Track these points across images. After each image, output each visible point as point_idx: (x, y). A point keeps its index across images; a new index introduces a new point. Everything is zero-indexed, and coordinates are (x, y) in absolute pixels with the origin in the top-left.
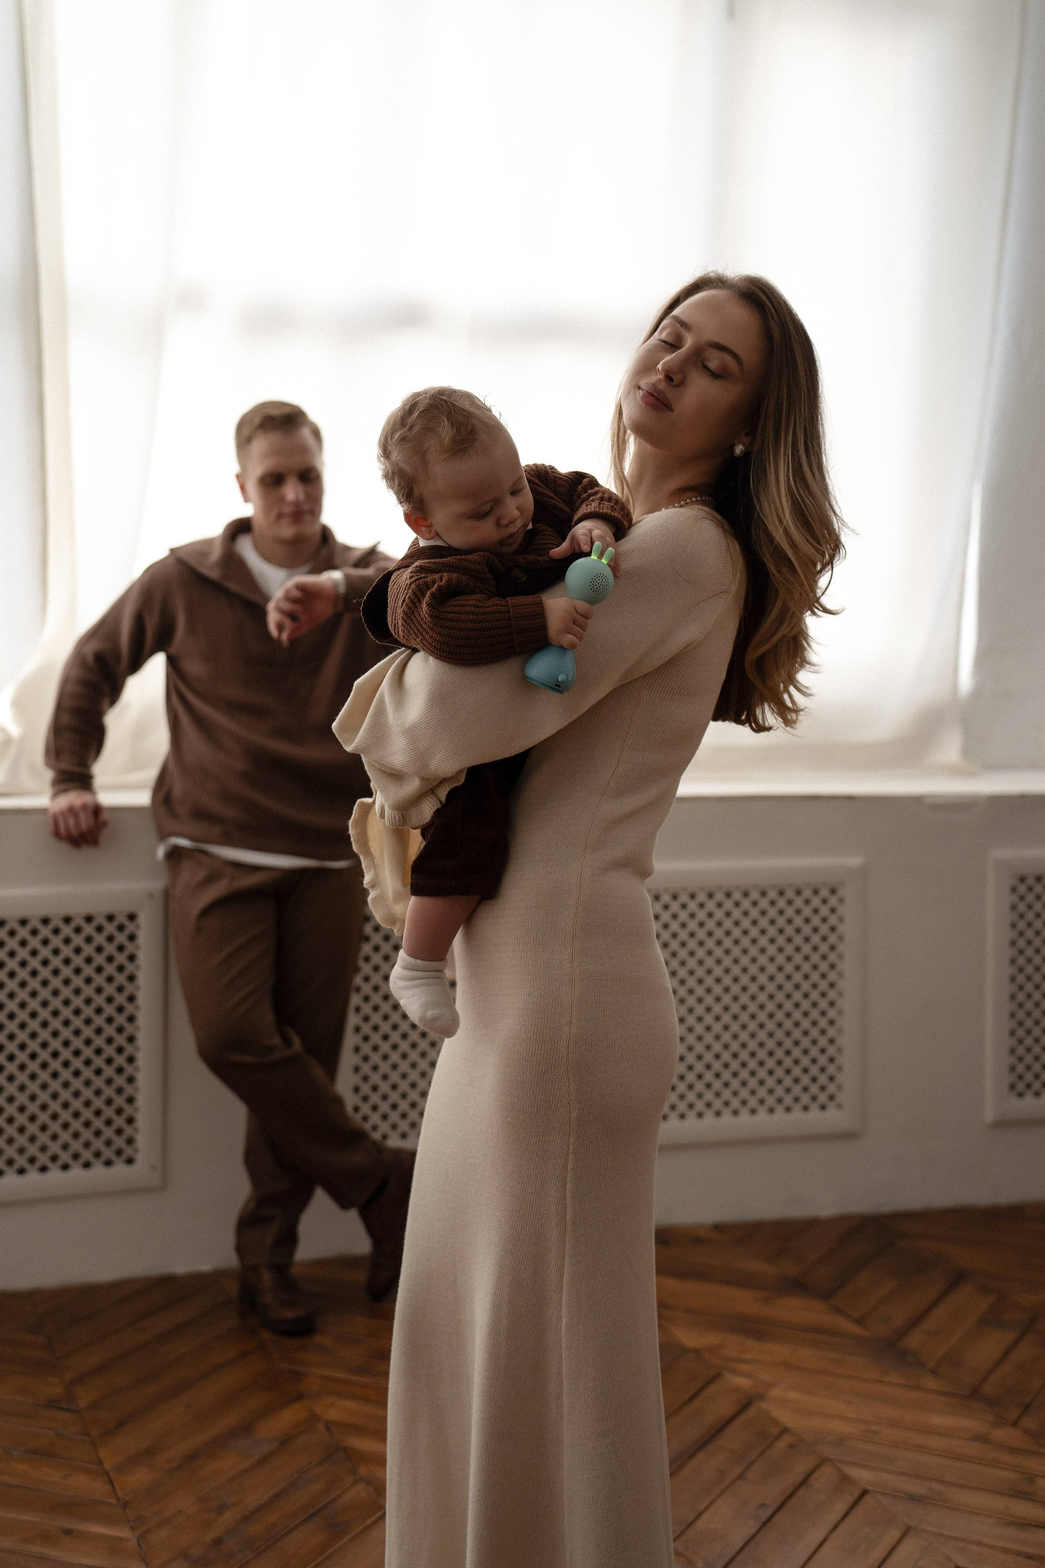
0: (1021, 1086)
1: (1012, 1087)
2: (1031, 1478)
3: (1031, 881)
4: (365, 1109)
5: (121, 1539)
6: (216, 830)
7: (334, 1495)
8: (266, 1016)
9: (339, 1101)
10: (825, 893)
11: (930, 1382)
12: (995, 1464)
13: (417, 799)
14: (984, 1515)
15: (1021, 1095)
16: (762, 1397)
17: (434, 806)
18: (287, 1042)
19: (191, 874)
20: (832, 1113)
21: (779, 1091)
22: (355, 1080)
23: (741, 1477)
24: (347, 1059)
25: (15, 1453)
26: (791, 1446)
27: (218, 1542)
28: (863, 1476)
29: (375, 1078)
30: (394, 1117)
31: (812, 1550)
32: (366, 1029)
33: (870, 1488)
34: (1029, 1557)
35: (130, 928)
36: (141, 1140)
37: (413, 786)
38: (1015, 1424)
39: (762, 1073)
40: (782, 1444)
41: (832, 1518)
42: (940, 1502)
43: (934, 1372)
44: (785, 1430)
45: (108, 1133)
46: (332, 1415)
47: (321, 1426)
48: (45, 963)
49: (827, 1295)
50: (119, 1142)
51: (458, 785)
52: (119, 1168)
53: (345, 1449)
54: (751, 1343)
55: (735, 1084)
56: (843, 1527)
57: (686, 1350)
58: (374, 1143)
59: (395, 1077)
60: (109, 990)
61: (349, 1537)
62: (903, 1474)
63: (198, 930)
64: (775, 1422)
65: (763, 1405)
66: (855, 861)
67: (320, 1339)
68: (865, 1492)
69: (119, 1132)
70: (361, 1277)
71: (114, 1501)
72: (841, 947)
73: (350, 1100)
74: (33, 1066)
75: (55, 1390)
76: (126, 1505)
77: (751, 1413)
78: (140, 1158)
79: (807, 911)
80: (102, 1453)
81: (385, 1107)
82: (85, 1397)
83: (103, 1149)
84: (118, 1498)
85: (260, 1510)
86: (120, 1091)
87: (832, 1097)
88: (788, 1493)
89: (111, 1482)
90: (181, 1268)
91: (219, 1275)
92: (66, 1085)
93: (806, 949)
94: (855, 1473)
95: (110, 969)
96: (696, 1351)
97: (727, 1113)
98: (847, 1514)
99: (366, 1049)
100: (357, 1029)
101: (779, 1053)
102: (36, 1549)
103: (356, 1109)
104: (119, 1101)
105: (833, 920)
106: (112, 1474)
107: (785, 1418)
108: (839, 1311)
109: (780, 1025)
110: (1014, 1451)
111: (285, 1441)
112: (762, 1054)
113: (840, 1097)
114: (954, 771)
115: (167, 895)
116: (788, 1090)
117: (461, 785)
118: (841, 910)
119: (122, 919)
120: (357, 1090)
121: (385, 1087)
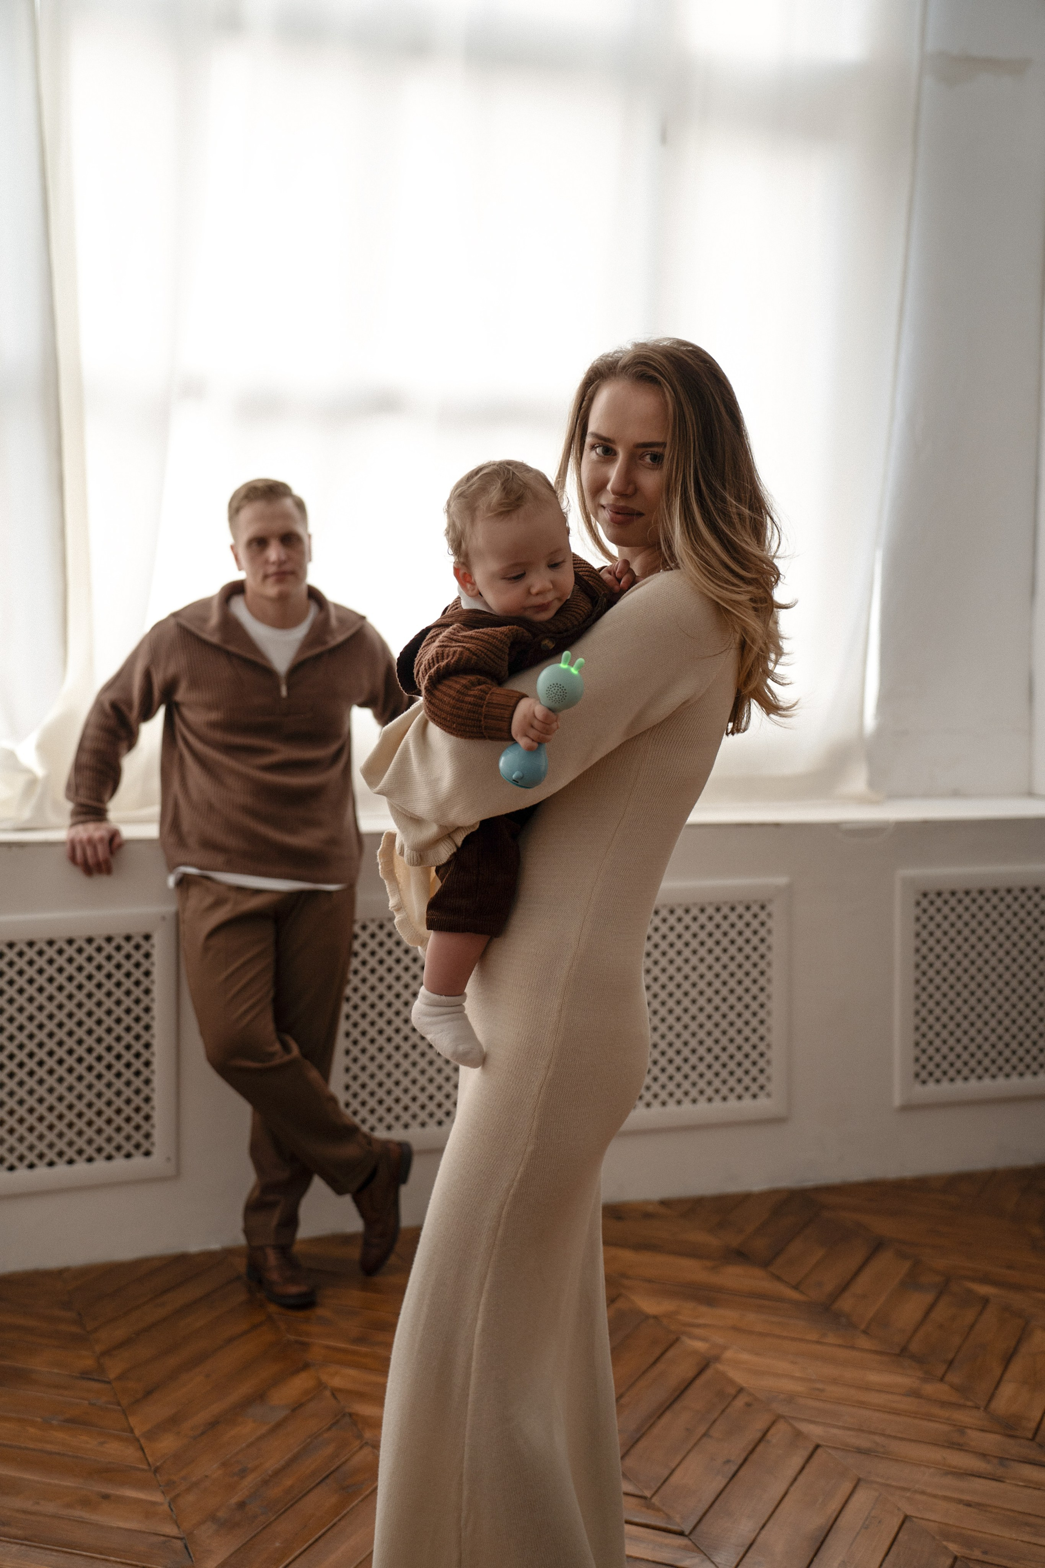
0: (924, 1074)
1: (917, 1075)
2: (961, 1429)
3: (932, 896)
4: (355, 1104)
5: (154, 1504)
6: (220, 859)
7: (343, 1459)
8: (267, 1026)
9: (333, 1100)
10: (755, 908)
11: (864, 1342)
12: (928, 1417)
13: (434, 843)
14: (925, 1466)
15: (924, 1082)
16: (717, 1359)
17: (451, 850)
18: (286, 1048)
19: (197, 899)
20: (763, 1101)
21: (717, 1083)
22: (346, 1079)
23: (705, 1435)
24: (339, 1061)
25: (54, 1422)
26: (748, 1405)
27: (242, 1505)
28: (815, 1431)
29: (364, 1077)
30: (381, 1111)
31: (776, 1503)
32: (355, 1034)
33: (821, 1443)
34: (969, 1504)
35: (146, 947)
36: (157, 1135)
37: (431, 831)
38: (942, 1379)
39: (702, 1067)
40: (740, 1402)
41: (790, 1472)
42: (884, 1454)
43: (865, 1332)
44: (741, 1390)
45: (128, 1129)
46: (337, 1382)
47: (328, 1393)
48: (70, 979)
49: (765, 1264)
50: (138, 1137)
51: (473, 830)
52: (138, 1160)
53: (351, 1415)
54: (703, 1309)
55: (678, 1077)
56: (801, 1478)
57: (647, 1317)
58: (365, 1136)
59: (381, 1076)
60: (128, 1002)
61: (360, 1499)
62: (849, 1429)
63: (206, 949)
64: (731, 1382)
65: (720, 1367)
66: (782, 880)
67: (320, 1311)
68: (817, 1447)
69: (138, 1128)
70: (355, 1253)
71: (145, 1467)
72: (770, 956)
73: (342, 1097)
74: (61, 1071)
75: (88, 1362)
76: (156, 1470)
77: (708, 1374)
78: (155, 1151)
79: (740, 925)
80: (133, 1421)
81: (372, 1103)
82: (114, 1368)
83: (123, 1143)
84: (149, 1465)
85: (277, 1473)
86: (137, 1092)
87: (762, 1088)
88: (750, 1448)
89: (142, 1449)
90: (194, 1247)
91: (228, 1252)
92: (90, 1087)
93: (740, 958)
94: (805, 1428)
95: (128, 984)
96: (655, 1317)
97: (671, 1103)
98: (803, 1468)
99: (356, 1051)
100: (348, 1034)
101: (717, 1050)
102: (78, 1513)
103: (347, 1105)
104: (138, 1101)
105: (763, 932)
106: (142, 1441)
107: (740, 1377)
108: (778, 1278)
109: (717, 1025)
110: (944, 1404)
111: (297, 1408)
112: (701, 1051)
113: (769, 1087)
114: (861, 801)
115: (178, 918)
116: (724, 1082)
117: (476, 830)
118: (770, 924)
119: (138, 939)
120: (347, 1087)
121: (372, 1085)
